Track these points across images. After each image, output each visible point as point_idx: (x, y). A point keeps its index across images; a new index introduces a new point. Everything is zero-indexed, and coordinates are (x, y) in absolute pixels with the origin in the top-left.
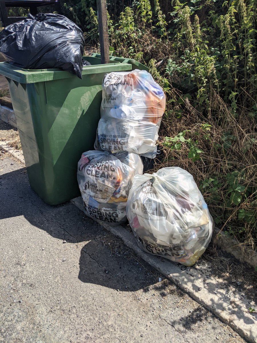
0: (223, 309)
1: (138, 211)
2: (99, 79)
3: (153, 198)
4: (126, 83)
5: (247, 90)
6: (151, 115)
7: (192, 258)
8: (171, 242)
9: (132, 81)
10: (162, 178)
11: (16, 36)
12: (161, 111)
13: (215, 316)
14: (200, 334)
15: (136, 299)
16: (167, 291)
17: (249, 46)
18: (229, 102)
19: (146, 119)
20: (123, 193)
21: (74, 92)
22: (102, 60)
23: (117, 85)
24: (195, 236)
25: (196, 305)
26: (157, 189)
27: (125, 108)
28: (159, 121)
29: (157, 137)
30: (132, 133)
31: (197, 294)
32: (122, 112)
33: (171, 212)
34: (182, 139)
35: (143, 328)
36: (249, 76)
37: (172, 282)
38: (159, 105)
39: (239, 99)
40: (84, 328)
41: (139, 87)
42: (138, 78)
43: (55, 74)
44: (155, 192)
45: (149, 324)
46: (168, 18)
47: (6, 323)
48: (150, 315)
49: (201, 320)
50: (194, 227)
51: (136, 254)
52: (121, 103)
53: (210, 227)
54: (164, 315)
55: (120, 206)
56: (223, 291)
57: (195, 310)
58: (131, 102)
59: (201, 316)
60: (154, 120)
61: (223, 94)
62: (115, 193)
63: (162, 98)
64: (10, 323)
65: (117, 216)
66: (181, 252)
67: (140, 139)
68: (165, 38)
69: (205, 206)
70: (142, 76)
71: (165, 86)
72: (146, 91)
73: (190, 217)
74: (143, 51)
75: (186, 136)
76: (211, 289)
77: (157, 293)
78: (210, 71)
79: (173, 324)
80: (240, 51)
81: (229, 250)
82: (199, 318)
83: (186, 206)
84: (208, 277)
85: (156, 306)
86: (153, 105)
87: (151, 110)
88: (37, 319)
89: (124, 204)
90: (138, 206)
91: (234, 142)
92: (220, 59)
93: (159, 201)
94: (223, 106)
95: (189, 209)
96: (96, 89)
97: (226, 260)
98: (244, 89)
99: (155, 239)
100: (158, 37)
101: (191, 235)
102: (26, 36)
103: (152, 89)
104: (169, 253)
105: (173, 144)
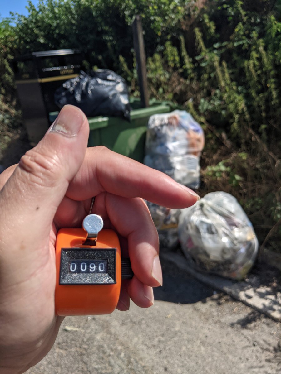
0: (274, 310)
1: (191, 231)
2: (144, 121)
3: (204, 219)
4: (169, 124)
5: (275, 122)
6: (192, 150)
7: (241, 272)
8: (223, 257)
9: (174, 122)
10: (210, 203)
11: (74, 91)
12: (201, 146)
13: (268, 316)
14: (257, 332)
15: (197, 310)
16: (223, 301)
17: (271, 85)
18: (259, 134)
19: (188, 153)
20: (173, 219)
21: (123, 135)
22: (142, 104)
23: (162, 126)
24: (243, 250)
25: (249, 310)
26: (206, 212)
27: (171, 146)
28: (199, 154)
29: (198, 168)
30: (178, 167)
31: (250, 301)
32: (167, 148)
33: (221, 230)
34: (223, 168)
35: (206, 331)
36: (275, 110)
37: (225, 294)
38: (199, 140)
39: (269, 131)
40: (155, 334)
41: (180, 126)
42: (179, 119)
43: (109, 121)
44: (205, 215)
45: (211, 327)
46: (194, 62)
47: (87, 335)
48: (210, 321)
49: (255, 321)
50: (241, 242)
51: (189, 274)
52: (166, 141)
53: (255, 242)
54: (223, 320)
55: (171, 232)
56: (272, 297)
57: (250, 314)
58: (175, 139)
59: (255, 317)
60: (195, 153)
61: (253, 127)
62: (166, 220)
63: (200, 135)
64: (90, 335)
65: (168, 241)
66: (232, 266)
67: (184, 171)
68: (192, 79)
69: (249, 224)
70: (182, 117)
71: (201, 123)
72: (186, 129)
73: (237, 233)
74: (172, 91)
75: (226, 165)
76: (262, 296)
77: (214, 303)
78: (240, 108)
79: (232, 325)
80: (264, 89)
81: (274, 263)
82: (254, 320)
83: (232, 224)
84: (258, 287)
85: (215, 314)
86: (194, 141)
87: (192, 145)
88: (113, 330)
89: (175, 230)
90: (192, 228)
91: (268, 168)
92: (247, 97)
93: (209, 221)
94: (255, 138)
95: (236, 226)
96: (140, 131)
97: (272, 273)
98: (271, 121)
99: (208, 255)
100: (186, 78)
101: (239, 249)
102: (83, 91)
103: (192, 128)
104: (221, 268)
105: (214, 173)
